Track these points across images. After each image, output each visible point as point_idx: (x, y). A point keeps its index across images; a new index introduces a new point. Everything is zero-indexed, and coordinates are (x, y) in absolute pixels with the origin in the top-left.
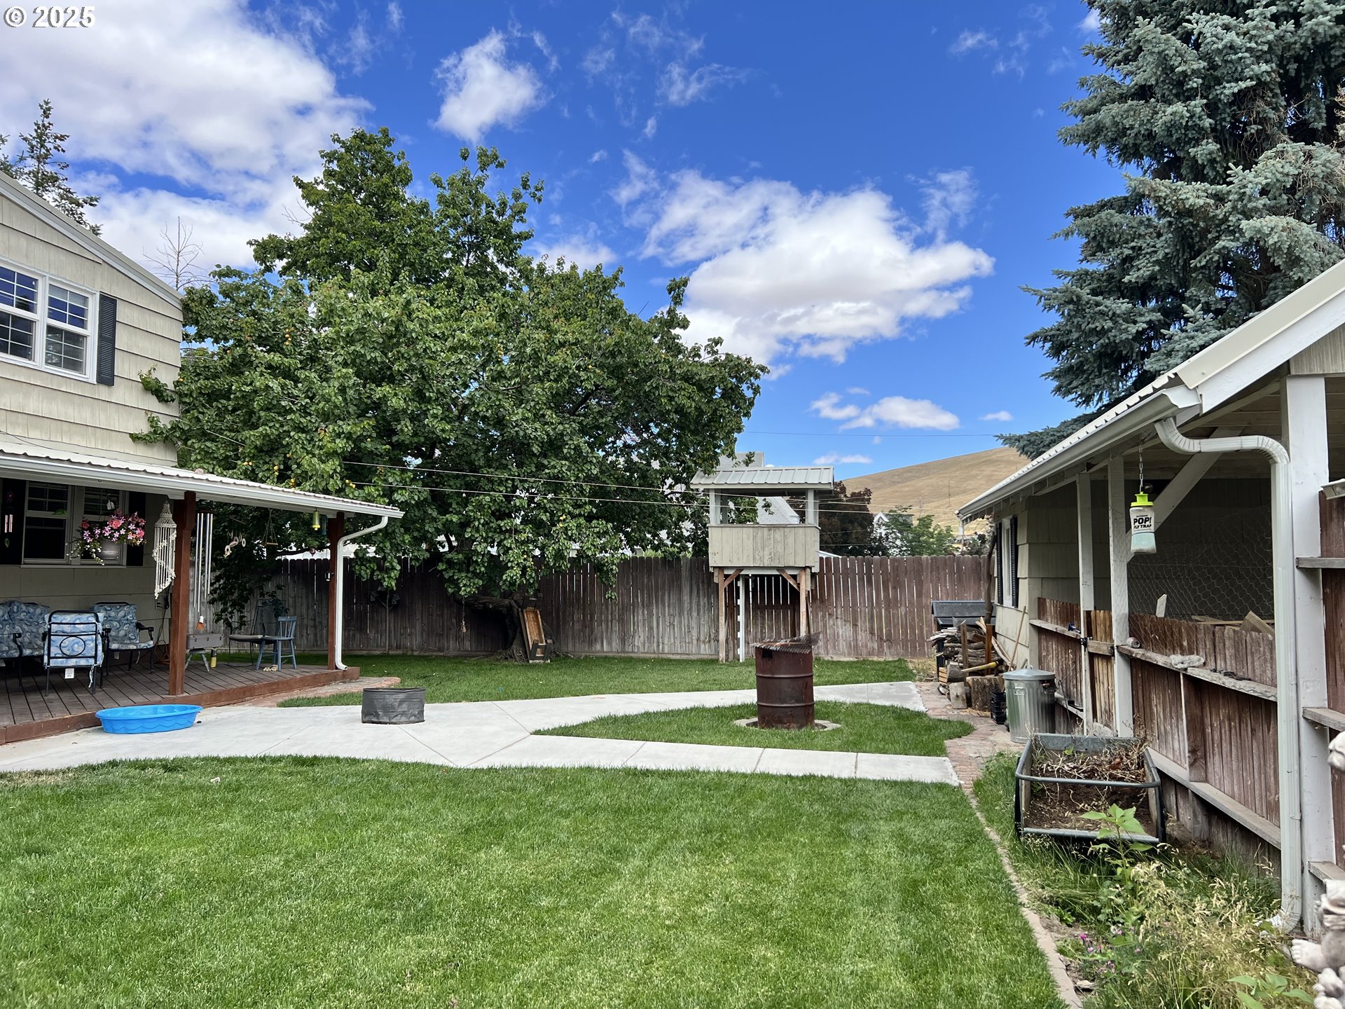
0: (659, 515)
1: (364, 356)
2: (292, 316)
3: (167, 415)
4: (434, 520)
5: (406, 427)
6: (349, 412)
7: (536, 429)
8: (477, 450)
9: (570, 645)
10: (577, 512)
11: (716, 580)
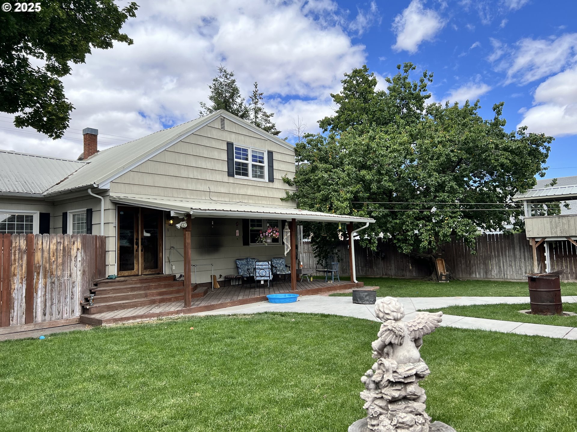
0: (499, 214)
1: (356, 160)
2: (331, 148)
3: (292, 190)
4: (391, 222)
5: (374, 186)
6: (352, 183)
7: (432, 181)
8: (407, 192)
9: (461, 275)
10: (454, 215)
11: (531, 244)
